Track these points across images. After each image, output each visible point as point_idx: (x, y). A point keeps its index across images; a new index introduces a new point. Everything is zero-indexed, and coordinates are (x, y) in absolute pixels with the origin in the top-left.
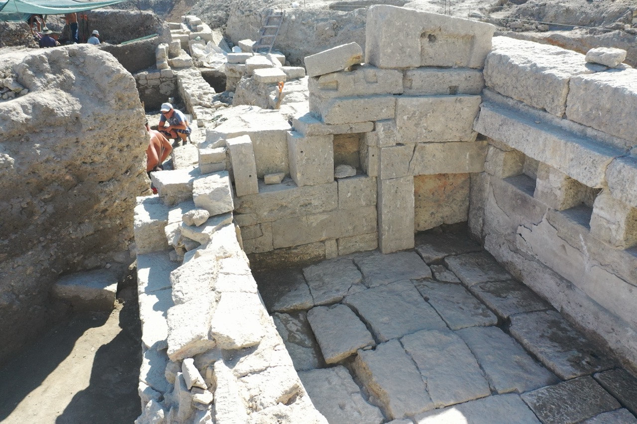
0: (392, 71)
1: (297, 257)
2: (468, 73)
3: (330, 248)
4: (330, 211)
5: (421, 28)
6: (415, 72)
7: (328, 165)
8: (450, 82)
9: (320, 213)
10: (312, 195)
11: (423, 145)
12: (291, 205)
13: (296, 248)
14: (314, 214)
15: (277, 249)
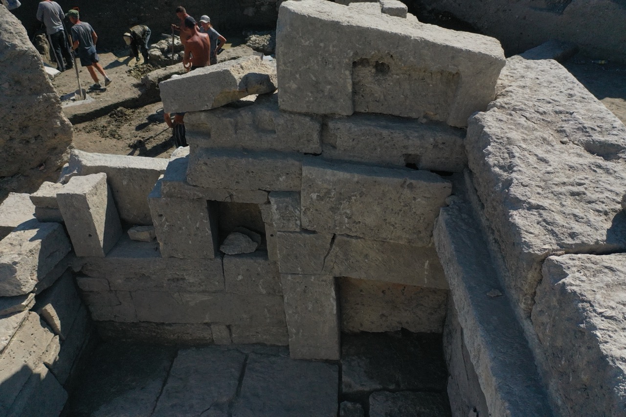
0: (301, 118)
1: (174, 335)
2: (441, 137)
3: (219, 333)
4: (214, 292)
5: (351, 54)
6: (340, 125)
7: (202, 237)
8: (405, 147)
9: (199, 292)
10: (184, 270)
11: (346, 239)
12: (154, 276)
13: (170, 325)
14: (190, 292)
15: (144, 322)
